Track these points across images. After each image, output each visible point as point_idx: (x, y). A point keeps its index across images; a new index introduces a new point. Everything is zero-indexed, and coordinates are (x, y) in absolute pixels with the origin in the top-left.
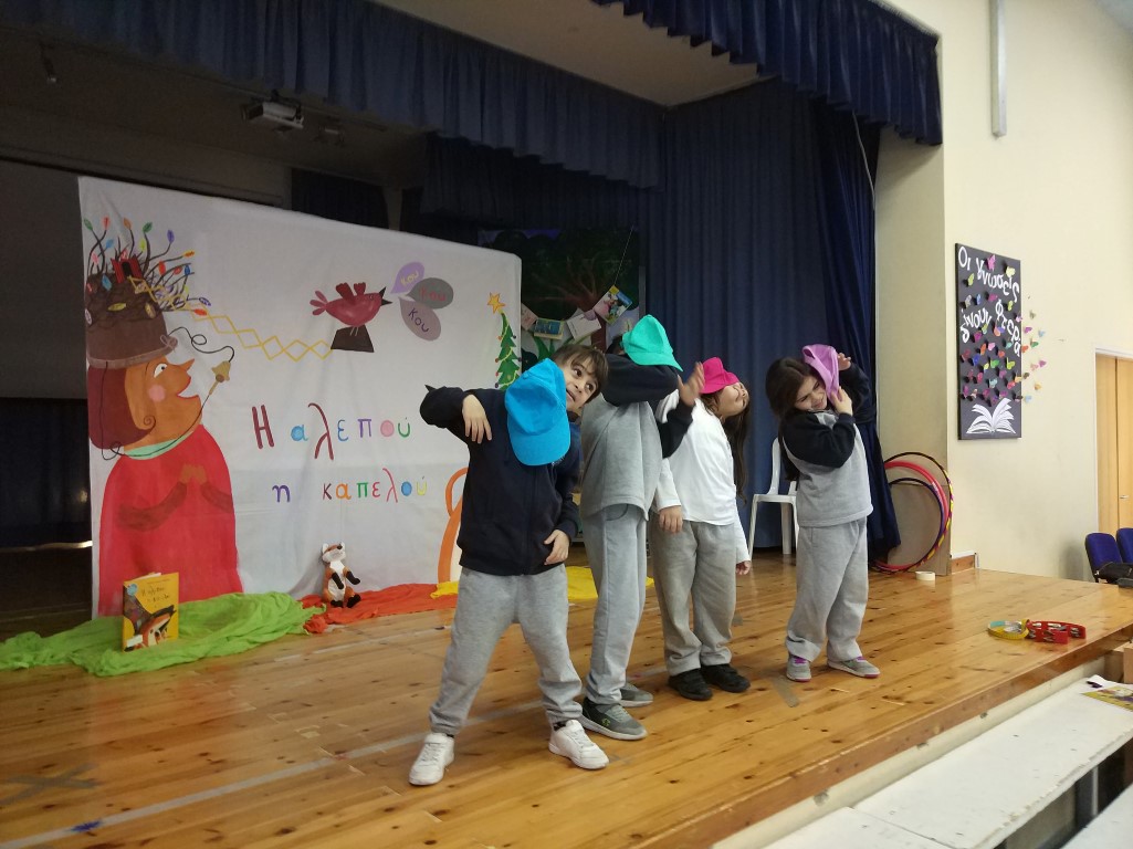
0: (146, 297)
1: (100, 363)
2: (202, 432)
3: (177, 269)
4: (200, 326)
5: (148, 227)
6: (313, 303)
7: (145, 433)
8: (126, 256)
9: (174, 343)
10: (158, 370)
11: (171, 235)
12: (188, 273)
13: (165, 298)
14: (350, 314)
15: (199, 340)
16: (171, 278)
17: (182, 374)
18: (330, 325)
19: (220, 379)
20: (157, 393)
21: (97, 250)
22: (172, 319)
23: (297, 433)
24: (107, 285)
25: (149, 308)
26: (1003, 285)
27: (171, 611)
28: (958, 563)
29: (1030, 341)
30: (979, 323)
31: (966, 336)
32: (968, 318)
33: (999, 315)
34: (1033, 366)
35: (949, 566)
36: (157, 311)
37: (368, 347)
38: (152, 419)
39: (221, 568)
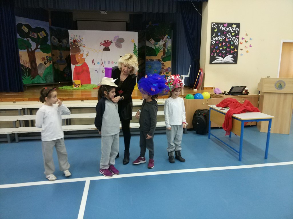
0: (77, 45)
1: (72, 54)
2: (85, 63)
3: (81, 41)
4: (84, 48)
5: (77, 35)
6: (100, 44)
7: (78, 63)
8: (74, 40)
9: (81, 51)
10: (79, 55)
11: (80, 36)
12: (82, 41)
15: (84, 50)
16: (80, 42)
17: (82, 55)
18: (103, 47)
19: (87, 56)
20: (79, 58)
21: (71, 40)
22: (80, 48)
23: (98, 63)
24: (73, 44)
25: (78, 46)
26: (231, 29)
27: (79, 85)
28: (206, 88)
29: (245, 41)
30: (219, 39)
31: (214, 42)
32: (215, 38)
33: (229, 36)
34: (246, 47)
35: (203, 89)
36: (79, 47)
37: (109, 50)
38: (79, 61)
39: (89, 81)
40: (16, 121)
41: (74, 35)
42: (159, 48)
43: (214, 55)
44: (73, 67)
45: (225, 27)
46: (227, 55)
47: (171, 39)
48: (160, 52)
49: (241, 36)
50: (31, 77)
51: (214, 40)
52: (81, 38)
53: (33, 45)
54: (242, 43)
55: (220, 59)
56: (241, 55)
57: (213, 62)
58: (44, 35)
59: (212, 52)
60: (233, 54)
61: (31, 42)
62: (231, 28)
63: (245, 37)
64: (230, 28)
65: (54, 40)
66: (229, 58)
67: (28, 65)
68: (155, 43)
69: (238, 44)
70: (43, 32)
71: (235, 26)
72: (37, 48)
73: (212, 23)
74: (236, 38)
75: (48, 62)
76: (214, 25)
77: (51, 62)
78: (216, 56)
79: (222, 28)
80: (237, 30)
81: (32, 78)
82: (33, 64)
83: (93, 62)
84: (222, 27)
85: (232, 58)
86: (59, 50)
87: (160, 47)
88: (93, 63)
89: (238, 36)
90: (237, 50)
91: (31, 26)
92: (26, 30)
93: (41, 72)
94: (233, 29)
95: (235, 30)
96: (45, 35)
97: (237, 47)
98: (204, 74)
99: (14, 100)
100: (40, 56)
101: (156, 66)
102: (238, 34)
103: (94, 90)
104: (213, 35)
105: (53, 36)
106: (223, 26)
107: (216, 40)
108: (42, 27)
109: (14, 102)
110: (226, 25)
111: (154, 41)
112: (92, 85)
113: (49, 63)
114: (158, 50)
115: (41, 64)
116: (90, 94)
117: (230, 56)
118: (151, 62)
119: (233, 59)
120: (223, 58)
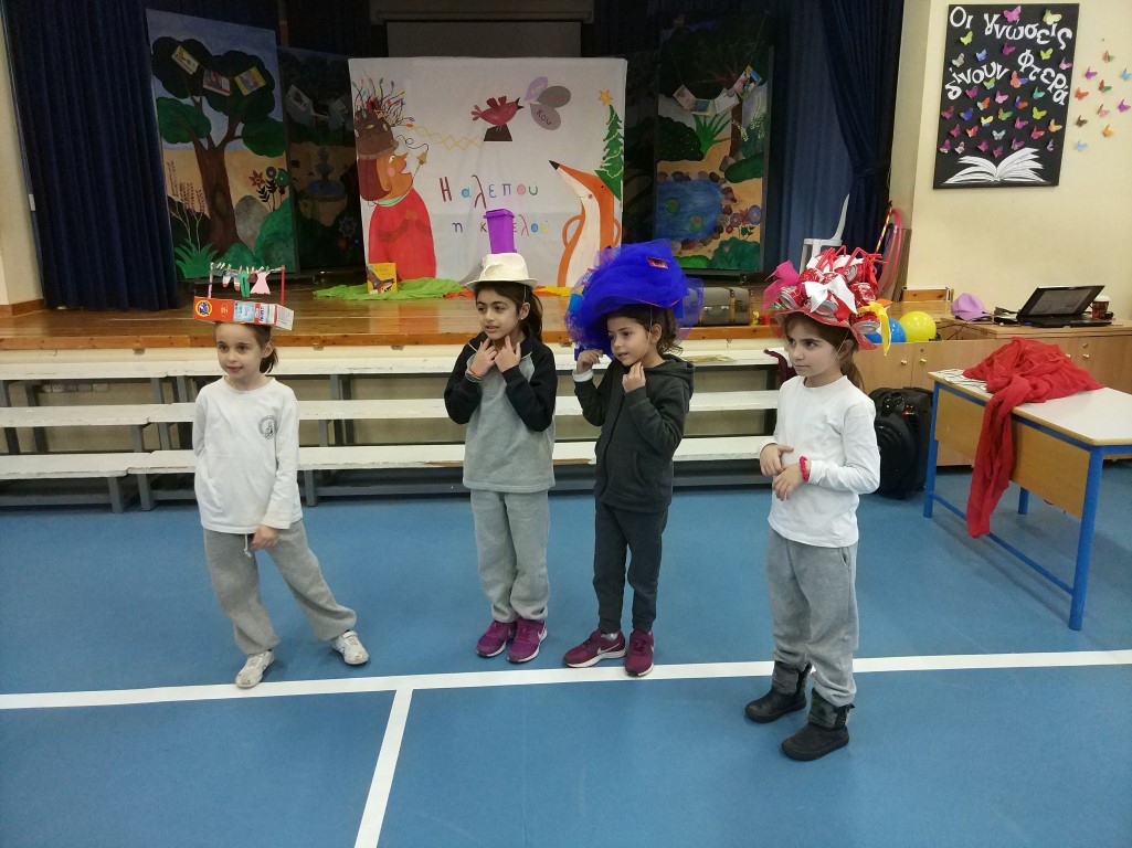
0: (383, 120)
1: (364, 157)
2: (414, 192)
3: (396, 103)
5: (381, 81)
6: (473, 113)
7: (388, 193)
8: (372, 99)
9: (398, 144)
10: (391, 160)
11: (393, 84)
12: (402, 104)
13: (391, 119)
14: (496, 118)
15: (410, 141)
16: (394, 108)
17: (402, 161)
18: (484, 126)
19: (422, 163)
20: (391, 172)
21: (359, 98)
22: (396, 131)
23: (465, 193)
24: (365, 116)
25: (385, 126)
26: (1037, 34)
27: (392, 281)
28: (915, 294)
29: (1097, 86)
30: (981, 79)
31: (955, 93)
32: (962, 75)
33: (1024, 65)
34: (1101, 111)
35: (900, 295)
36: (389, 127)
37: (508, 138)
38: (390, 185)
39: (427, 265)
40: (142, 427)
41: (371, 81)
42: (711, 124)
43: (953, 151)
44: (367, 209)
45: (1008, 24)
46: (1015, 147)
47: (765, 86)
48: (718, 141)
49: (1081, 62)
50: (211, 250)
51: (959, 81)
52: (397, 91)
53: (218, 125)
54: (1087, 93)
55: (980, 167)
56: (1079, 147)
57: (951, 181)
58: (256, 84)
59: (944, 134)
60: (1040, 145)
61: (208, 110)
62: (1038, 28)
63: (1097, 65)
64: (1033, 26)
65: (296, 104)
66: (1022, 162)
67: (199, 205)
68: (696, 103)
69: (1067, 100)
70: (254, 70)
71: (1058, 17)
72: (230, 137)
73: (951, 7)
74: (1058, 71)
75: (273, 192)
76: (958, 17)
77: (287, 189)
78: (964, 154)
79: (997, 27)
80: (1064, 35)
81: (215, 252)
82: (219, 200)
83: (445, 190)
84: (996, 23)
85: (1034, 160)
86: (317, 144)
87: (716, 121)
88: (443, 191)
89: (1066, 62)
90: (1059, 127)
91: (207, 47)
92: (190, 64)
93: (250, 232)
94: (1047, 32)
95: (1053, 34)
96: (262, 83)
97: (1060, 113)
98: (908, 233)
99: (138, 342)
100: (244, 168)
101: (700, 200)
102: (1069, 54)
103: (447, 301)
104: (954, 62)
105: (293, 88)
106: (1002, 21)
107: (968, 82)
108: (250, 51)
109: (139, 351)
110: (1014, 16)
111: (692, 97)
112: (439, 281)
113: (277, 192)
114: (709, 133)
115: (247, 200)
116: (435, 322)
117: (1028, 152)
118: (679, 185)
119: (1039, 166)
120: (997, 162)
